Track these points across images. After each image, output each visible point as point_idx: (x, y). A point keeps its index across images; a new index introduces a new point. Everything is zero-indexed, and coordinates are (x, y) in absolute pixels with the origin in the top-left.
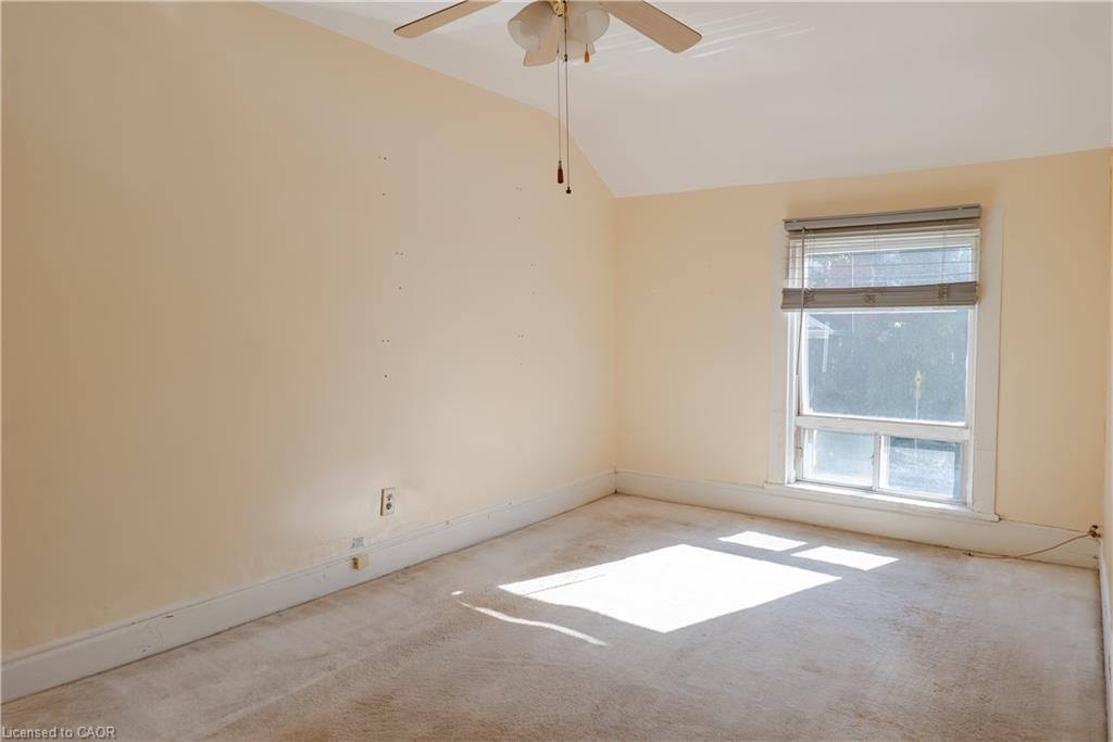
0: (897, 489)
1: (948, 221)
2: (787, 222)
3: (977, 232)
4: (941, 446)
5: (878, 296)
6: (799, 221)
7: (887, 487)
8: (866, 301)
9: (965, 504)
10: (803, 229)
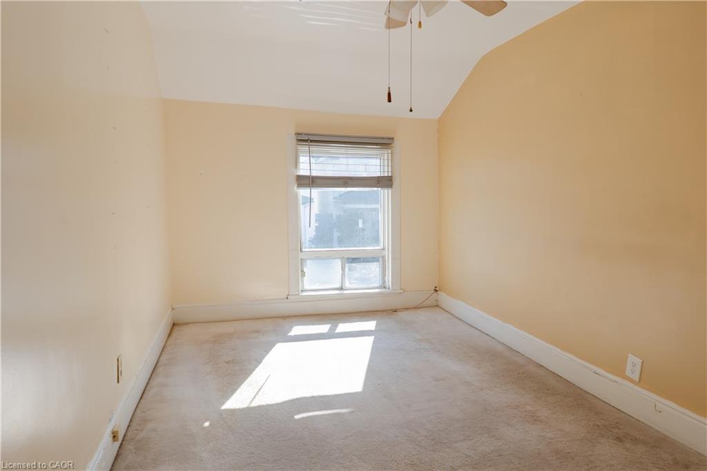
0: (354, 286)
1: (381, 144)
2: (297, 134)
3: (390, 151)
4: (374, 259)
5: (350, 181)
6: (306, 134)
7: (350, 286)
8: (344, 184)
9: (385, 288)
10: (308, 139)
